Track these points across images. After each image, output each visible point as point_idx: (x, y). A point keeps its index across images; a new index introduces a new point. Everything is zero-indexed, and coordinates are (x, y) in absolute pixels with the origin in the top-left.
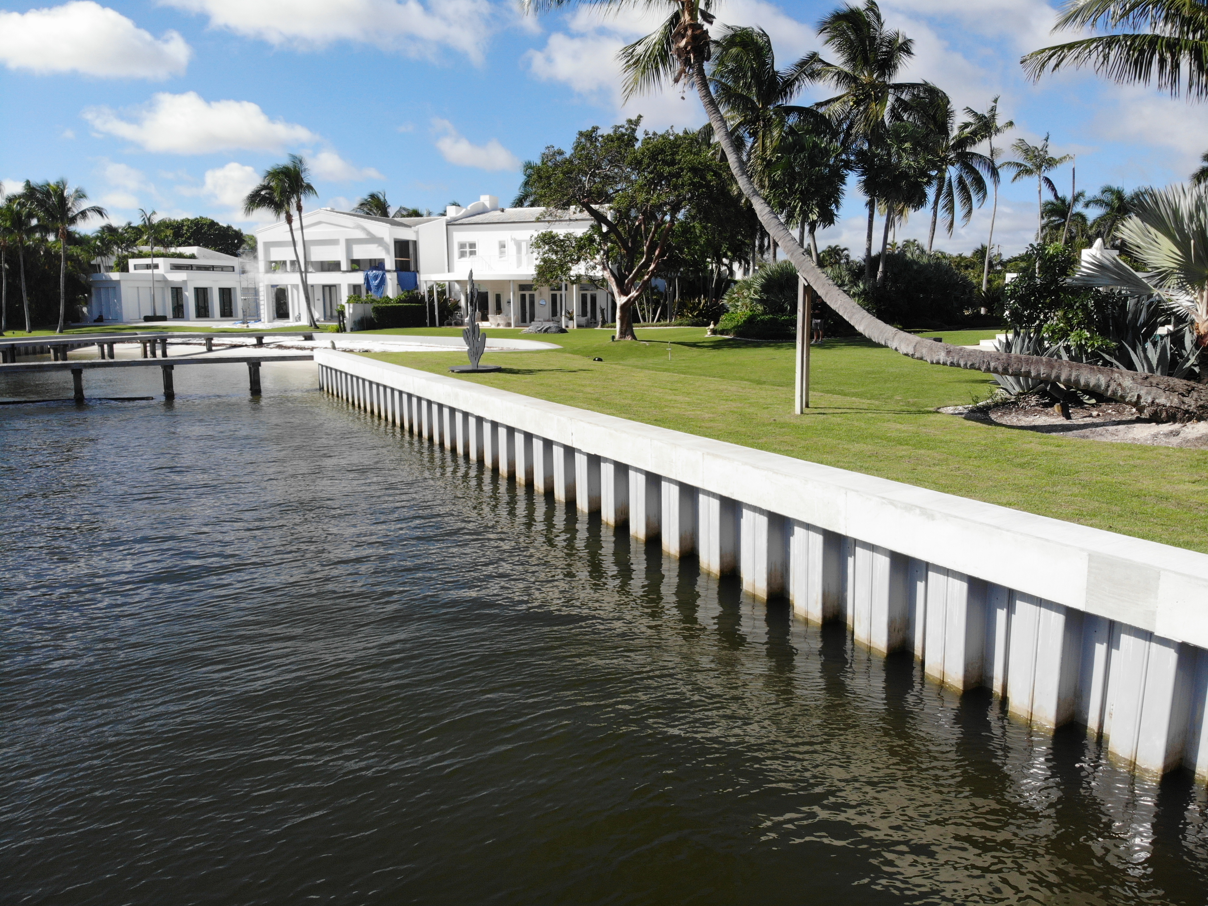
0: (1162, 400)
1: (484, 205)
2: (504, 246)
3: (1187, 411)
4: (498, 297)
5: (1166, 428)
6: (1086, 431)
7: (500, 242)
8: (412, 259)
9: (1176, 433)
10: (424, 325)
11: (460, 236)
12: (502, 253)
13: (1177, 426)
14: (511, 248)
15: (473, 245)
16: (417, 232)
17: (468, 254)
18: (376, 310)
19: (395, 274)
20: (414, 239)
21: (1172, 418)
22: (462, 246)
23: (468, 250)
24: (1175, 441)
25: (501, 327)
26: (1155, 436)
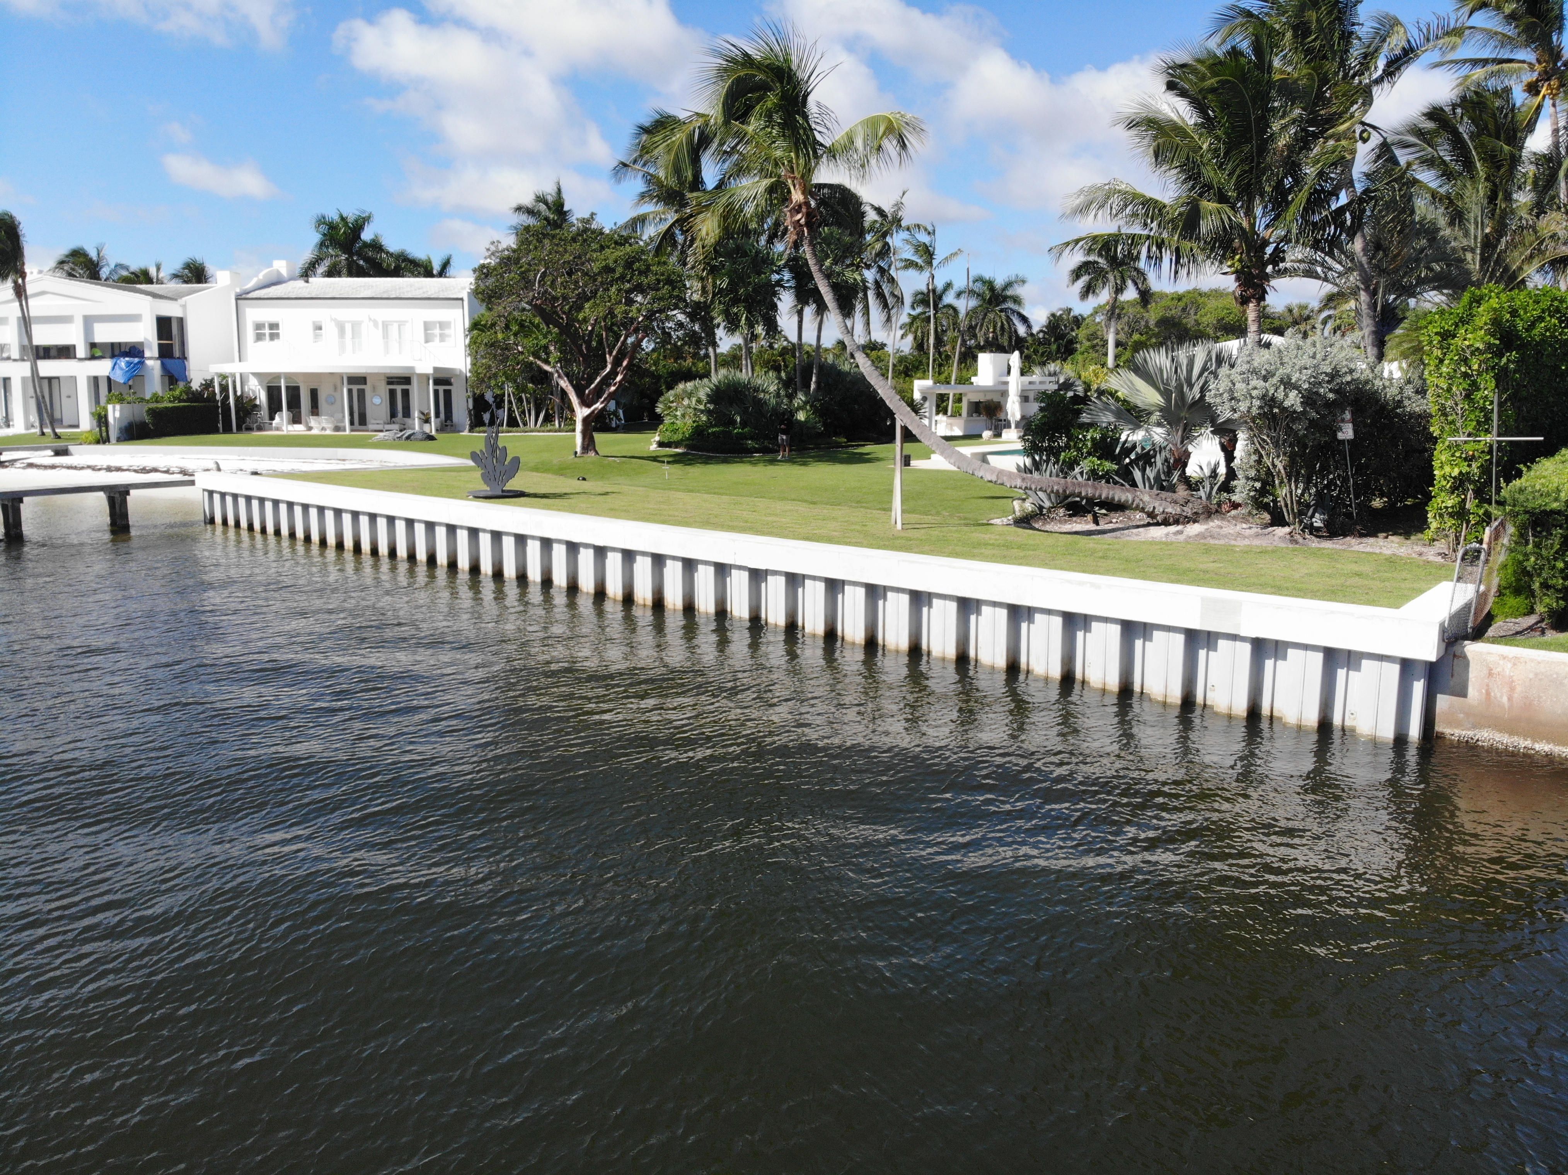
0: (1169, 510)
1: (279, 273)
2: (320, 328)
3: (1186, 517)
4: (314, 394)
5: (1173, 529)
6: (1118, 533)
7: (314, 323)
8: (176, 343)
9: (1180, 532)
10: (215, 431)
11: (254, 314)
12: (316, 336)
13: (1180, 527)
14: (330, 331)
15: (274, 326)
16: (184, 307)
17: (267, 337)
18: (152, 412)
19: (159, 362)
20: (180, 315)
21: (1177, 522)
22: (259, 326)
23: (267, 331)
24: (1181, 538)
25: (328, 432)
26: (1167, 535)
